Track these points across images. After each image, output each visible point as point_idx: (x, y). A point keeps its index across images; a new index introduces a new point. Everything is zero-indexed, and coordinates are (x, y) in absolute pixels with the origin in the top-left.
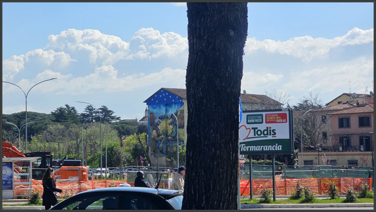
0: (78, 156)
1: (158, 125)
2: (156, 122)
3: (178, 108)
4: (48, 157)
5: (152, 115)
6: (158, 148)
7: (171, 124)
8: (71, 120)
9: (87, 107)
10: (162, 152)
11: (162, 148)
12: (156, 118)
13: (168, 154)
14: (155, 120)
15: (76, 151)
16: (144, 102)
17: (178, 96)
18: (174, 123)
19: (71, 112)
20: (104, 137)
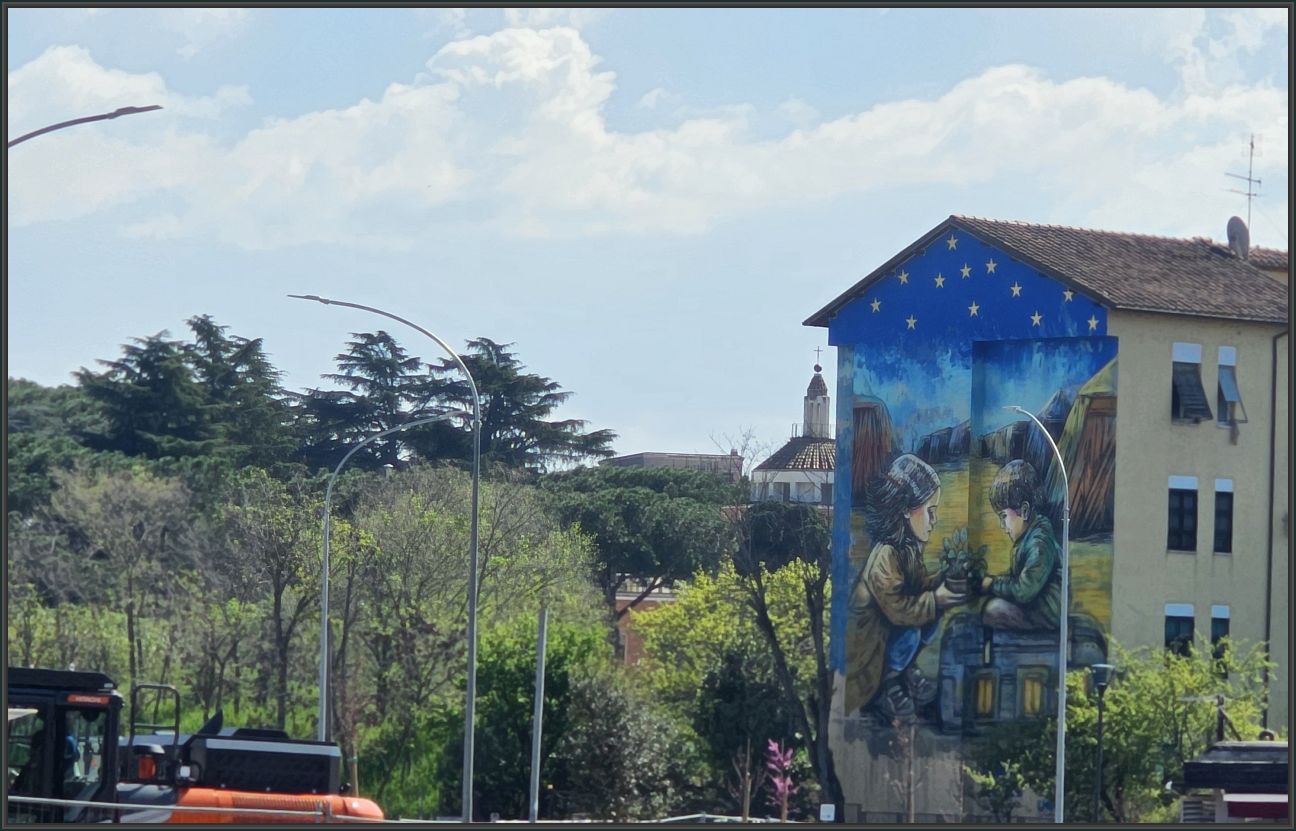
0: (281, 719)
1: (914, 504)
2: (895, 483)
3: (1070, 383)
4: (89, 712)
5: (868, 420)
6: (903, 680)
7: (1009, 500)
8: (232, 437)
9: (357, 347)
10: (930, 713)
11: (935, 686)
12: (899, 453)
13: (977, 735)
14: (888, 468)
15: (262, 682)
16: (815, 321)
17: (1076, 288)
18: (1038, 499)
19: (230, 376)
20: (489, 582)
